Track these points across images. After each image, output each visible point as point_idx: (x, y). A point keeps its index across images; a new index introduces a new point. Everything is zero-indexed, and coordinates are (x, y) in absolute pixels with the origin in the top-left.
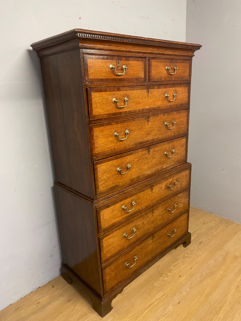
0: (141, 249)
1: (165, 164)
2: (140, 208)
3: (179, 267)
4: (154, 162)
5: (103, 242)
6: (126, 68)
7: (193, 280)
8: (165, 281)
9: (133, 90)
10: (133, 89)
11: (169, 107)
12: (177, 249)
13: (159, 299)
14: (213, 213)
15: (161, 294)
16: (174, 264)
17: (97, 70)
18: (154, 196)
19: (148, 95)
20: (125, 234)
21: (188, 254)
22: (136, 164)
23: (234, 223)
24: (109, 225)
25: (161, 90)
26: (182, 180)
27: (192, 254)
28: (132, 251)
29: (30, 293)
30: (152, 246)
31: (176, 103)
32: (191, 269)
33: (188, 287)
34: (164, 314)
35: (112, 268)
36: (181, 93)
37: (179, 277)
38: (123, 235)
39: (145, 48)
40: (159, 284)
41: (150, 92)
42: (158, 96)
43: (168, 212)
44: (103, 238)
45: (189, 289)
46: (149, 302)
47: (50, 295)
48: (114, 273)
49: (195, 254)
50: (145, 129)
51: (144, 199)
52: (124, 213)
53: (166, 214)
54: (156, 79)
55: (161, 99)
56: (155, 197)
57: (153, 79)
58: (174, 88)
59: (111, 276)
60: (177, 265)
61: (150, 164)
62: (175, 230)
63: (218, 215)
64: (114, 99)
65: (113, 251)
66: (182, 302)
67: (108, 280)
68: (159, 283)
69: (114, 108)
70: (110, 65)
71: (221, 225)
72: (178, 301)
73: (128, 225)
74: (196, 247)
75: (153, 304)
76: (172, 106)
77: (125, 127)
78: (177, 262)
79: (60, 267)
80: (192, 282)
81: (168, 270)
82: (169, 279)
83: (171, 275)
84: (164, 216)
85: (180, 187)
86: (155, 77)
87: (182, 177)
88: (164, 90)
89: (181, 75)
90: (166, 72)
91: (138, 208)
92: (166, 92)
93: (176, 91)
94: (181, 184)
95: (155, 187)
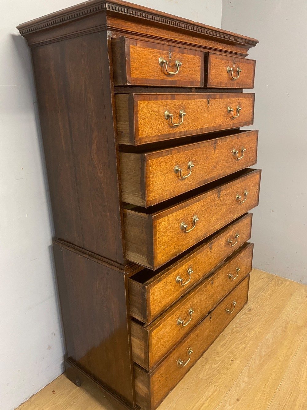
0: (197, 336)
1: (236, 213)
2: (197, 276)
4: (224, 210)
5: (152, 336)
6: (180, 65)
7: (251, 365)
8: (214, 370)
9: (191, 99)
10: (191, 97)
11: (231, 126)
13: (209, 397)
14: (258, 269)
15: (212, 389)
16: (221, 344)
17: (143, 65)
18: (213, 257)
19: (208, 107)
20: (179, 319)
21: (236, 327)
22: (203, 215)
23: (286, 280)
24: (160, 308)
25: (223, 100)
26: (243, 231)
27: (242, 327)
28: (186, 342)
29: (20, 406)
30: (209, 330)
31: (239, 120)
32: (245, 348)
33: (246, 375)
35: (162, 372)
36: (244, 105)
37: (231, 362)
38: (177, 321)
39: (191, 37)
40: (207, 375)
41: (210, 103)
42: (219, 109)
43: (229, 279)
44: (153, 330)
45: (247, 378)
46: (198, 404)
47: (52, 405)
48: (164, 378)
49: (246, 327)
50: (212, 159)
51: (202, 263)
52: (178, 287)
53: (227, 282)
54: (215, 85)
55: (223, 113)
56: (213, 259)
57: (211, 85)
58: (237, 99)
59: (160, 384)
60: (225, 344)
61: (220, 214)
62: (234, 303)
63: (264, 271)
64: (167, 113)
65: (164, 348)
66: (242, 399)
67: (156, 390)
68: (206, 372)
69: (166, 127)
70: (159, 57)
71: (271, 284)
72: (236, 398)
73: (183, 305)
74: (245, 317)
75: (203, 406)
76: (235, 125)
77: (189, 158)
78: (224, 340)
79: (62, 362)
80: (249, 368)
81: (215, 352)
82: (219, 365)
83: (219, 360)
86: (214, 81)
87: (243, 226)
88: (226, 101)
89: (244, 80)
90: (227, 74)
91: (195, 277)
92: (228, 104)
93: (239, 103)
95: (214, 244)
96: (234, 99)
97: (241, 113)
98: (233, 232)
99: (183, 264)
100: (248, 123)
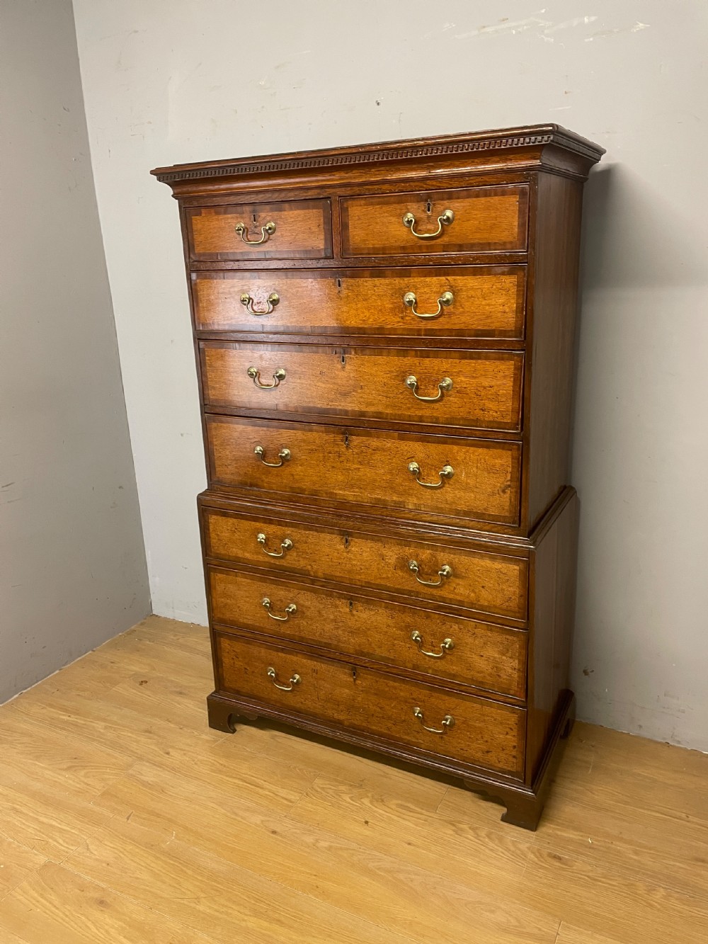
3: (404, 816)
8: (338, 797)
9: (293, 278)
10: (293, 275)
12: (481, 801)
13: (277, 795)
15: (294, 797)
16: (410, 806)
19: (339, 292)
21: (474, 829)
25: (384, 281)
27: (479, 840)
32: (409, 844)
33: (332, 844)
34: (236, 811)
37: (363, 821)
40: (323, 789)
41: (344, 285)
42: (374, 297)
45: (326, 846)
46: (263, 782)
49: (483, 848)
55: (389, 306)
60: (411, 812)
68: (327, 786)
72: (278, 830)
75: (258, 788)
78: (421, 809)
80: (353, 850)
81: (381, 796)
82: (349, 803)
83: (364, 804)
84: (396, 642)
85: (468, 597)
86: (363, 246)
87: (478, 568)
88: (397, 282)
89: (478, 236)
90: (406, 229)
91: (302, 563)
92: (406, 288)
93: (452, 287)
94: (477, 591)
95: (356, 540)
96: (428, 279)
97: (463, 308)
98: (429, 556)
99: (270, 522)
100: (496, 333)
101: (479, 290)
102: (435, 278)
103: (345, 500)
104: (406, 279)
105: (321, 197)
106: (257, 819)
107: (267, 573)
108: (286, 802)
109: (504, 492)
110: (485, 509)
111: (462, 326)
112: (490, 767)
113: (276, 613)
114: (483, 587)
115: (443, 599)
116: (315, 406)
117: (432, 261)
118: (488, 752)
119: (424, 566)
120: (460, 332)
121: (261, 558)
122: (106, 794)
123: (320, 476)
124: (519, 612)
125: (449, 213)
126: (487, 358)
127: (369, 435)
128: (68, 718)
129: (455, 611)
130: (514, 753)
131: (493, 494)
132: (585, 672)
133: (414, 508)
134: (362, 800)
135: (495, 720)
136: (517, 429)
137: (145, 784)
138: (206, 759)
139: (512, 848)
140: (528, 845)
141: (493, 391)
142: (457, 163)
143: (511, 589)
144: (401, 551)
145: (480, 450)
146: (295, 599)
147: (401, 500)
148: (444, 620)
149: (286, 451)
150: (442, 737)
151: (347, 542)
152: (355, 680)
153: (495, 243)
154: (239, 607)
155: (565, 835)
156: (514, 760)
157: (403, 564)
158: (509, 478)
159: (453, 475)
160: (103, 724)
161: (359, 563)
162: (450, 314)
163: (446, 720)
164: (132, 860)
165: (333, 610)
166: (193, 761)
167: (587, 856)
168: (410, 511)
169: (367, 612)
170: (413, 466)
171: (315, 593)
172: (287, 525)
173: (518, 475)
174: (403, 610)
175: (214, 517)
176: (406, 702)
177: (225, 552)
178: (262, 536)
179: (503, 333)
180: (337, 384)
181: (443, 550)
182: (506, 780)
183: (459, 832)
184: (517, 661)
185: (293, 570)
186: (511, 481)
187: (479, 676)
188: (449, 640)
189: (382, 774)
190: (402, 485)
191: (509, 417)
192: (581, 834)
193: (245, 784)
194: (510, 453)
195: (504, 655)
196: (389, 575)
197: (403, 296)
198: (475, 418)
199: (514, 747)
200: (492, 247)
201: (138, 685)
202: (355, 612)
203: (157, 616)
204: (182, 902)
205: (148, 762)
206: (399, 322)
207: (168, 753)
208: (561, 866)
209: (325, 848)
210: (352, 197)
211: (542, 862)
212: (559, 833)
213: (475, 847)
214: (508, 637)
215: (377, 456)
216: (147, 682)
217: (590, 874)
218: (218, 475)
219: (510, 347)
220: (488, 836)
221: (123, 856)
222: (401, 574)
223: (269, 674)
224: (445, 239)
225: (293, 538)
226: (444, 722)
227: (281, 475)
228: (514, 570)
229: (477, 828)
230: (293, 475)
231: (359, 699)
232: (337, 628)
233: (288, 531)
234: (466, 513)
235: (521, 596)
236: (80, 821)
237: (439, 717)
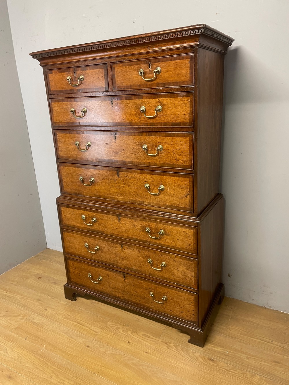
3: (146, 340)
8: (117, 331)
10: (92, 100)
12: (180, 333)
13: (90, 329)
19: (112, 107)
21: (176, 346)
25: (131, 101)
27: (178, 351)
32: (147, 353)
33: (113, 352)
34: (72, 336)
37: (127, 342)
40: (111, 327)
41: (114, 104)
42: (127, 108)
45: (110, 353)
49: (179, 355)
54: (123, 88)
55: (134, 113)
60: (149, 338)
66: (89, 349)
69: (72, 118)
72: (89, 345)
80: (122, 355)
81: (136, 330)
82: (122, 333)
83: (128, 334)
84: (141, 263)
85: (172, 244)
86: (122, 85)
87: (175, 231)
88: (137, 101)
89: (172, 79)
90: (140, 77)
91: (101, 228)
92: (141, 104)
93: (161, 103)
94: (175, 241)
95: (123, 218)
96: (151, 100)
97: (166, 113)
98: (155, 226)
99: (87, 210)
100: (181, 124)
101: (173, 105)
102: (153, 99)
103: (118, 200)
104: (141, 100)
105: (103, 63)
106: (81, 340)
107: (87, 232)
108: (94, 332)
109: (186, 197)
110: (178, 205)
111: (166, 121)
112: (183, 319)
113: (91, 250)
114: (178, 239)
115: (161, 245)
116: (104, 158)
117: (152, 91)
118: (182, 312)
119: (152, 230)
120: (165, 124)
121: (84, 226)
122: (18, 328)
123: (107, 190)
124: (194, 251)
125: (159, 69)
126: (177, 136)
127: (127, 171)
128: (6, 294)
129: (166, 250)
130: (193, 313)
131: (182, 198)
132: (229, 276)
133: (148, 204)
134: (128, 332)
135: (185, 298)
136: (191, 168)
137: (35, 324)
138: (62, 312)
139: (192, 356)
140: (199, 354)
141: (180, 151)
142: (161, 45)
143: (190, 241)
144: (142, 223)
145: (176, 178)
146: (99, 244)
147: (142, 200)
148: (162, 254)
149: (93, 179)
150: (162, 305)
151: (119, 219)
152: (125, 279)
153: (180, 82)
154: (75, 247)
155: (216, 349)
156: (193, 316)
157: (143, 229)
158: (188, 191)
159: (164, 189)
160: (20, 296)
161: (124, 229)
162: (160, 116)
163: (164, 298)
164: (25, 358)
165: (114, 249)
166: (57, 313)
167: (225, 359)
168: (146, 205)
169: (129, 250)
170: (147, 185)
171: (107, 241)
172: (94, 211)
173: (192, 189)
174: (144, 249)
175: (63, 208)
176: (146, 289)
177: (69, 223)
178: (84, 216)
179: (184, 124)
180: (113, 149)
181: (160, 223)
182: (190, 325)
183: (169, 347)
184: (193, 273)
185: (97, 231)
186: (189, 192)
187: (177, 279)
188: (164, 263)
189: (138, 320)
190: (142, 194)
191: (188, 163)
192: (224, 349)
193: (78, 324)
194: (188, 179)
195: (188, 270)
196: (138, 234)
197: (140, 108)
198: (173, 163)
199: (193, 310)
200: (178, 84)
201: (37, 279)
202: (123, 250)
203: (49, 249)
204: (44, 378)
205: (37, 313)
206: (138, 120)
207: (46, 310)
208: (213, 364)
209: (109, 354)
210: (117, 63)
211: (205, 362)
212: (214, 348)
213: (176, 355)
214: (189, 262)
215: (131, 181)
216: (41, 278)
217: (226, 368)
218: (64, 189)
219: (187, 130)
220: (182, 349)
221: (21, 356)
222: (143, 233)
223: (89, 276)
224: (157, 81)
225: (97, 217)
226: (162, 299)
227: (91, 190)
228: (191, 232)
229: (177, 346)
230: (96, 189)
231: (127, 288)
232: (117, 257)
233: (95, 214)
234: (170, 207)
235: (195, 244)
236: (5, 340)
237: (161, 296)
